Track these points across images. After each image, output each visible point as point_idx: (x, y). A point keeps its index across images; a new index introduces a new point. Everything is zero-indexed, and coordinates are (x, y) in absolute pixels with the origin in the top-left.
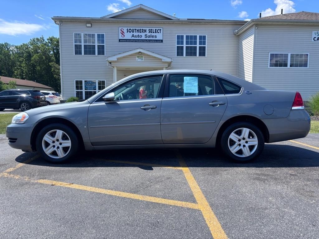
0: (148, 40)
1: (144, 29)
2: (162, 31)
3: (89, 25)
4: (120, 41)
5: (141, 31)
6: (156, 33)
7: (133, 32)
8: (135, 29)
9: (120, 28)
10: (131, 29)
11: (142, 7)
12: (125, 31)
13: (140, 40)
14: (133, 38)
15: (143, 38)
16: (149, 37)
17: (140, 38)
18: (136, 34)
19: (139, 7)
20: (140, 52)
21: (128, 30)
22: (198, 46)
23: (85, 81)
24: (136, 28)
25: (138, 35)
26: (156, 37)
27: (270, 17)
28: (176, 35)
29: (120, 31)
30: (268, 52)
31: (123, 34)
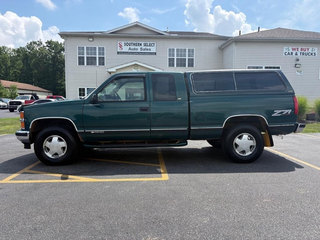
0: (143, 53)
1: (139, 42)
2: (155, 45)
3: (92, 40)
4: (118, 53)
5: (137, 45)
6: (150, 46)
7: (130, 46)
8: (132, 43)
9: (118, 42)
10: (128, 42)
11: (138, 24)
12: (123, 44)
13: (136, 52)
14: (130, 51)
15: (139, 51)
16: (144, 50)
18: (132, 47)
19: (136, 24)
20: (136, 64)
21: (126, 44)
22: (187, 58)
23: (87, 89)
25: (135, 48)
26: (150, 50)
27: (248, 34)
28: (168, 48)
29: (118, 45)
30: (246, 64)
31: (121, 47)
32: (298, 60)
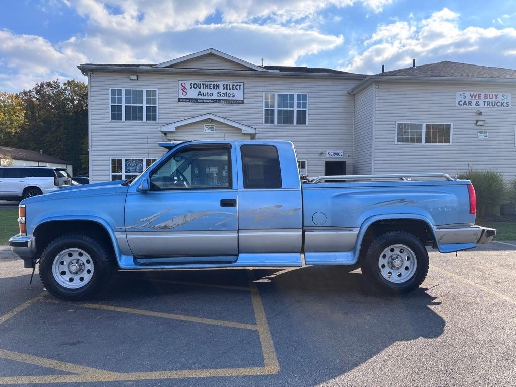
0: (222, 100)
1: (215, 83)
2: (242, 87)
3: (135, 77)
4: (179, 101)
5: (212, 87)
6: (234, 89)
7: (200, 88)
8: (203, 84)
9: (180, 82)
10: (197, 83)
11: (213, 52)
12: (188, 86)
13: (210, 100)
14: (200, 97)
15: (215, 97)
16: (224, 95)
17: (209, 98)
18: (204, 91)
19: (209, 52)
20: (210, 119)
21: (192, 85)
22: (295, 109)
23: (126, 160)
24: (205, 83)
25: (208, 93)
26: (233, 95)
28: (264, 93)
29: (180, 86)
30: (394, 121)
31: (185, 90)
32: (480, 114)
